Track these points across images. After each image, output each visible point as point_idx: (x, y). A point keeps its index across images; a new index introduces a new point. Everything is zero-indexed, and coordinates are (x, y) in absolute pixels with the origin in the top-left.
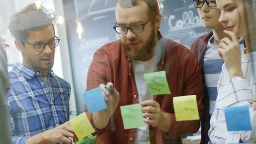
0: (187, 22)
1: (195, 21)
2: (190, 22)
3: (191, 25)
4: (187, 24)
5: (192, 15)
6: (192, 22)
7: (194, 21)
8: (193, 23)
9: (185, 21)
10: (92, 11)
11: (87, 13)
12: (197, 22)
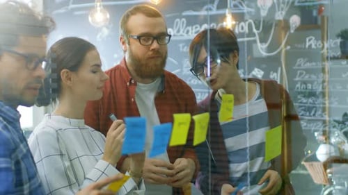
0: (178, 31)
1: (188, 32)
2: (181, 32)
3: (181, 35)
4: (179, 34)
5: (185, 25)
6: (183, 32)
7: (186, 31)
8: (185, 34)
9: (175, 31)
10: (74, 3)
11: (68, 5)
12: (190, 33)
